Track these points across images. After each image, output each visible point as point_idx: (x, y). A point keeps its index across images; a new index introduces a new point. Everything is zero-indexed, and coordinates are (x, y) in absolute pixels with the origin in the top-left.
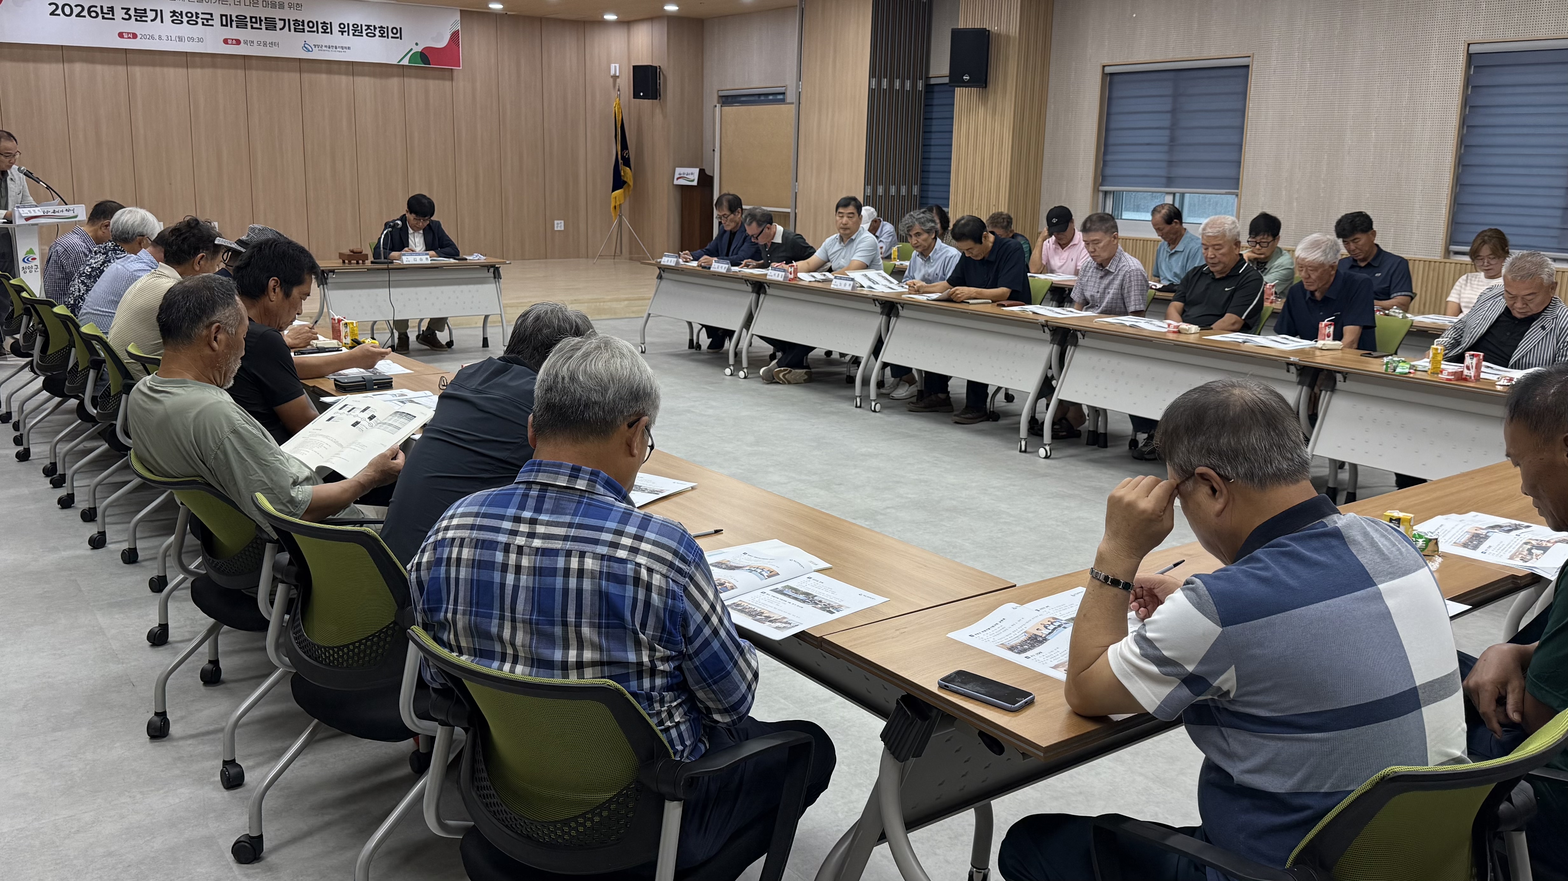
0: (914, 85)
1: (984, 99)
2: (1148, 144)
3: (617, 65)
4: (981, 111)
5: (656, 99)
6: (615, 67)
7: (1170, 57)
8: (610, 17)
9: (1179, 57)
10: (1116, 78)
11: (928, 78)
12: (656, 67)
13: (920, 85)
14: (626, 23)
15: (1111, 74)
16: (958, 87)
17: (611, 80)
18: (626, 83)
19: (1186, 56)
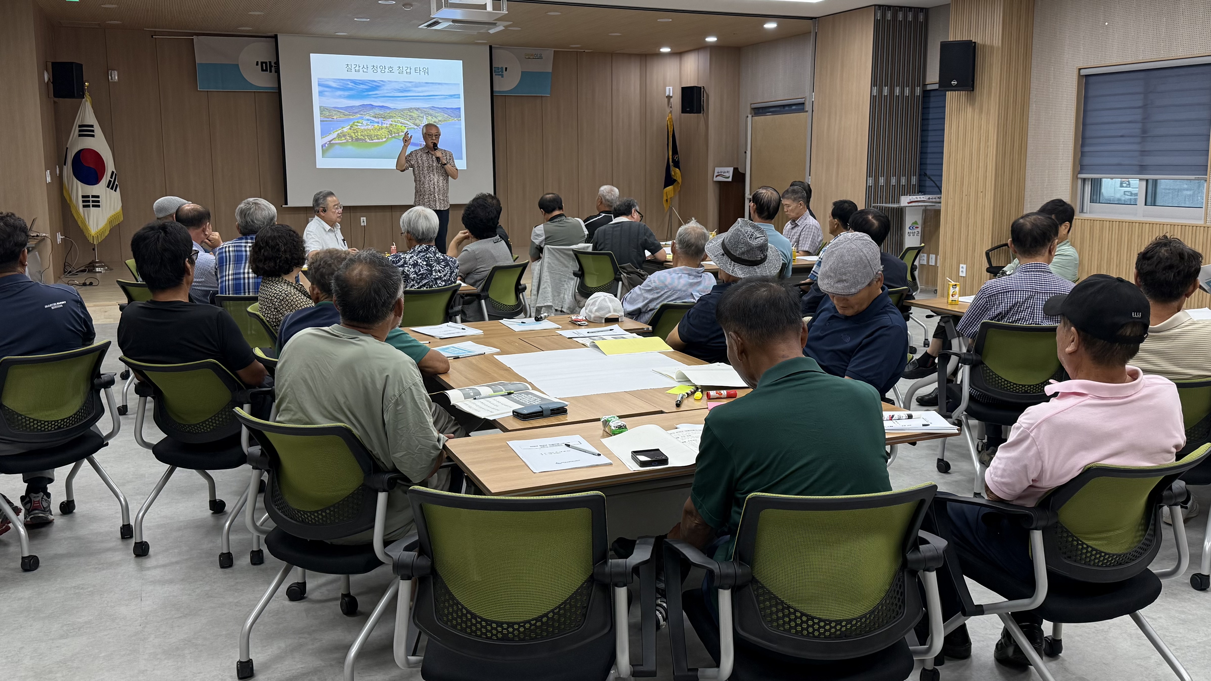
0: (913, 91)
1: (972, 100)
2: (1122, 136)
3: (671, 88)
4: (969, 110)
5: (701, 113)
6: (669, 89)
7: (1140, 58)
8: (665, 50)
9: (1148, 58)
10: (1092, 79)
11: (925, 85)
12: (701, 88)
13: (918, 91)
14: (678, 54)
15: (1087, 76)
16: (948, 91)
17: (666, 99)
18: (677, 101)
19: (1154, 57)
